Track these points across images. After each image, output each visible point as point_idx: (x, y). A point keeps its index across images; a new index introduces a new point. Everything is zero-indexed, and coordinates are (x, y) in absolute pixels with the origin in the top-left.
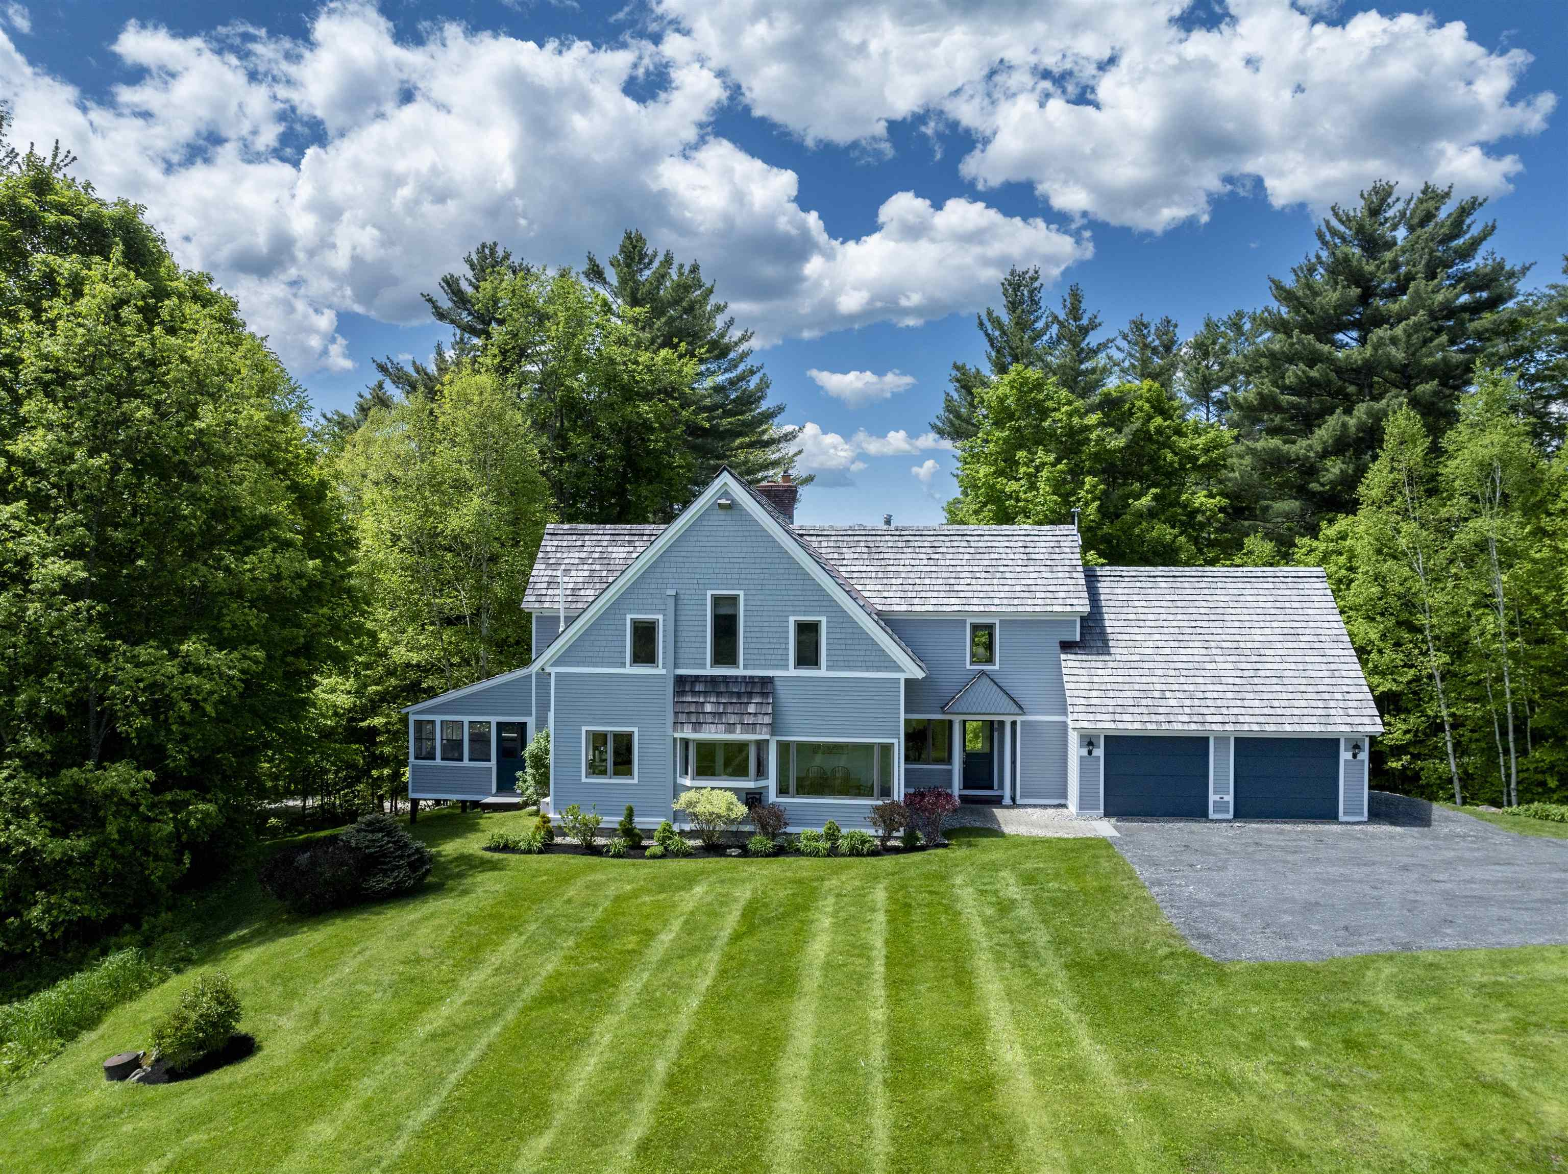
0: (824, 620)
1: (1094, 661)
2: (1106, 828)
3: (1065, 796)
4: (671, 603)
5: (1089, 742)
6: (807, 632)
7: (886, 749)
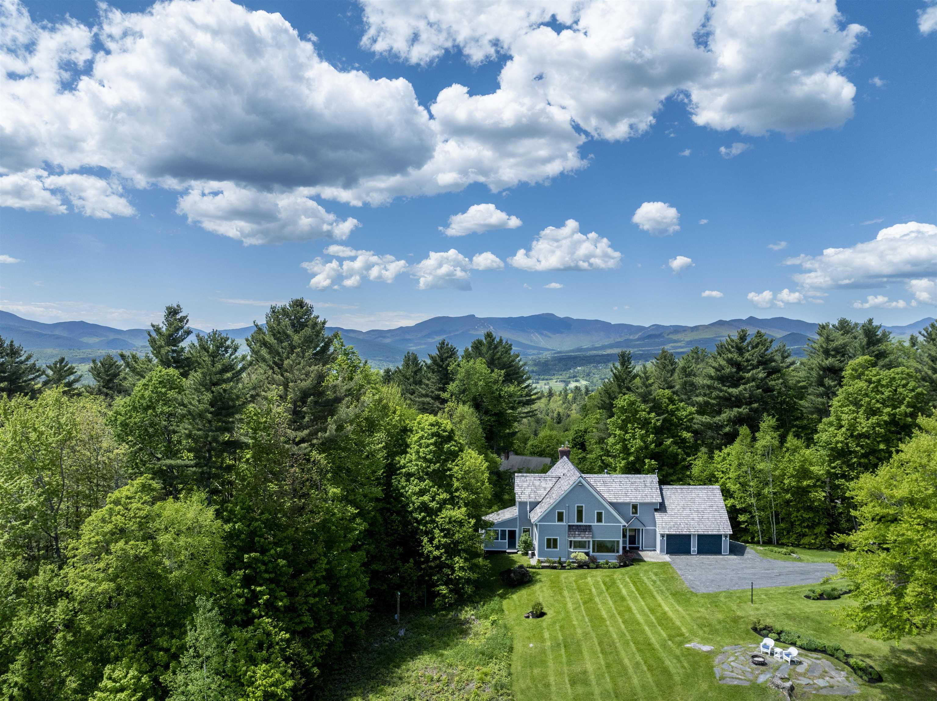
0: (603, 512)
1: (663, 514)
2: (667, 558)
3: (655, 547)
4: (567, 507)
5: (662, 536)
6: (599, 515)
7: (618, 542)
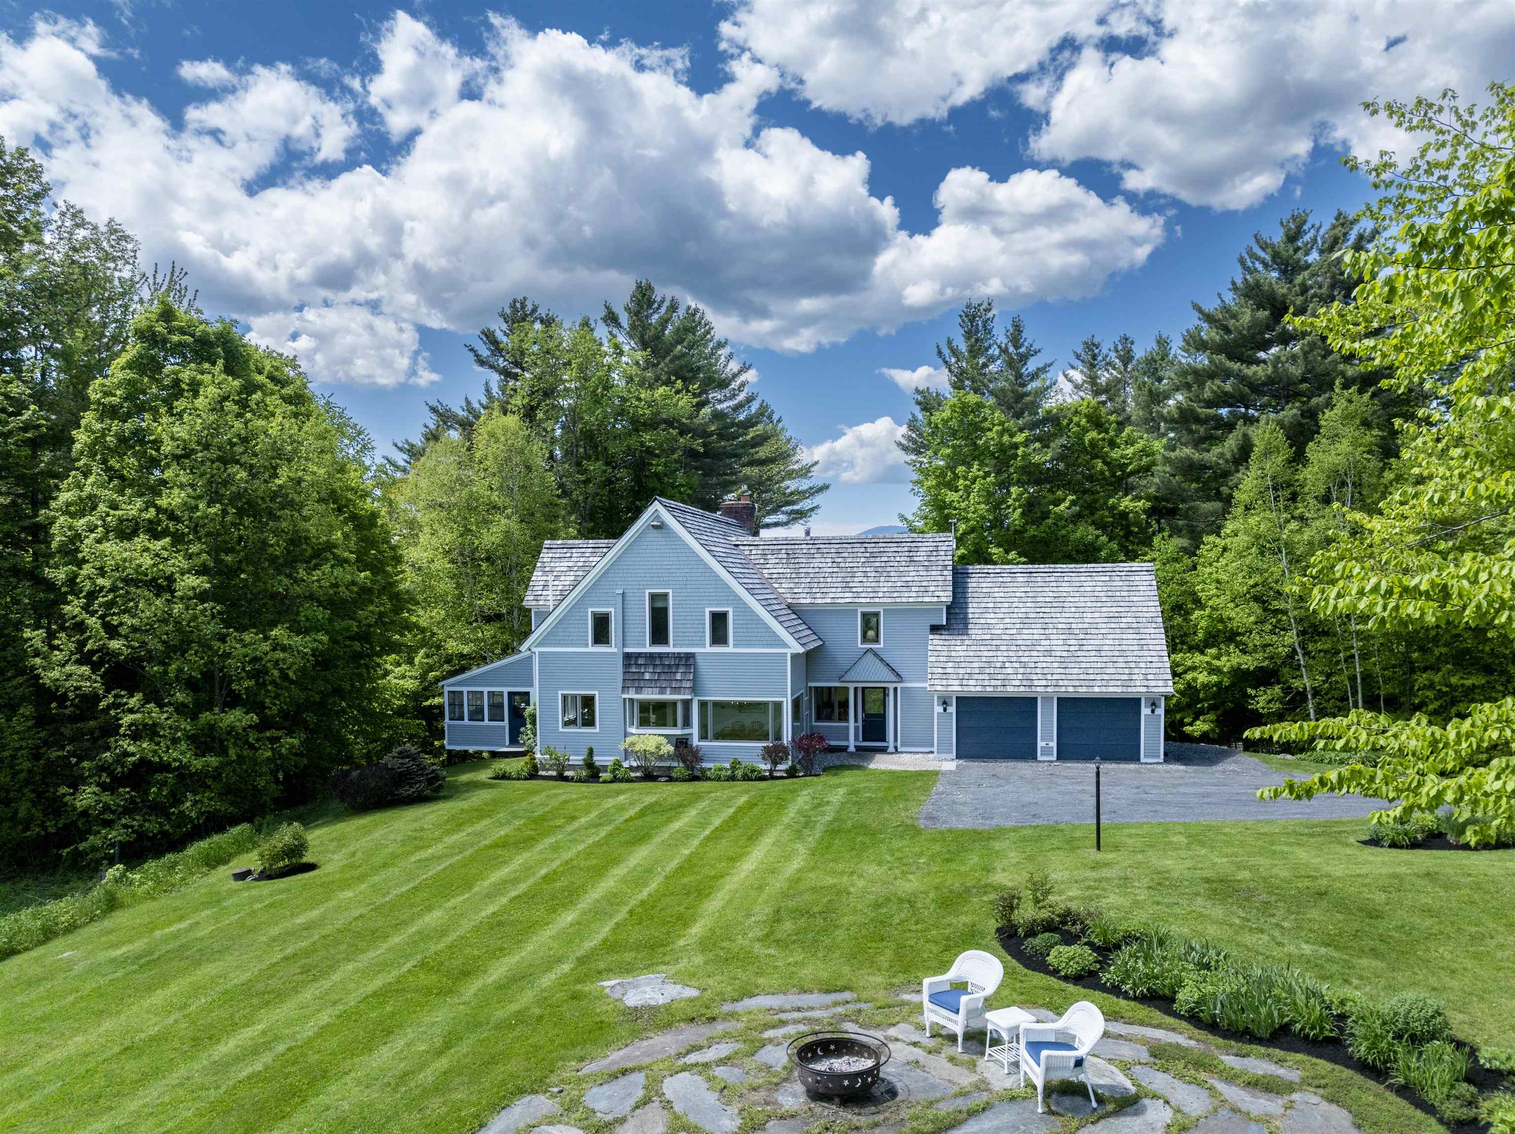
0: (730, 610)
1: (954, 640)
2: (951, 766)
4: (620, 598)
5: (946, 702)
6: (719, 620)
7: (778, 706)
